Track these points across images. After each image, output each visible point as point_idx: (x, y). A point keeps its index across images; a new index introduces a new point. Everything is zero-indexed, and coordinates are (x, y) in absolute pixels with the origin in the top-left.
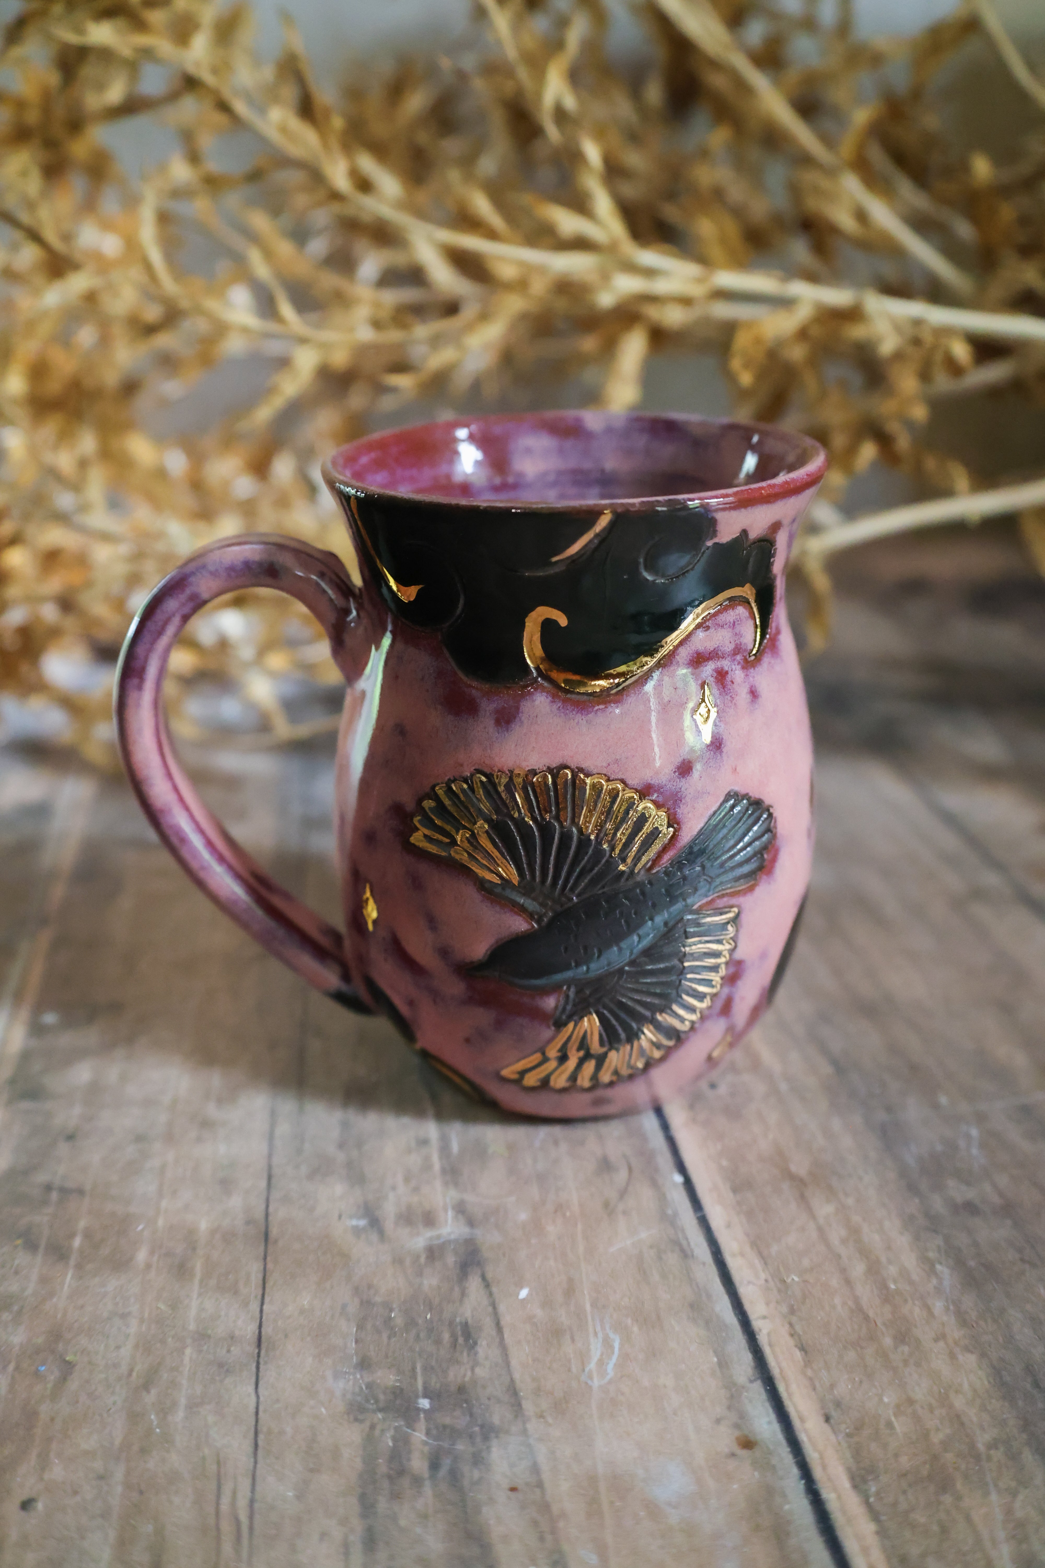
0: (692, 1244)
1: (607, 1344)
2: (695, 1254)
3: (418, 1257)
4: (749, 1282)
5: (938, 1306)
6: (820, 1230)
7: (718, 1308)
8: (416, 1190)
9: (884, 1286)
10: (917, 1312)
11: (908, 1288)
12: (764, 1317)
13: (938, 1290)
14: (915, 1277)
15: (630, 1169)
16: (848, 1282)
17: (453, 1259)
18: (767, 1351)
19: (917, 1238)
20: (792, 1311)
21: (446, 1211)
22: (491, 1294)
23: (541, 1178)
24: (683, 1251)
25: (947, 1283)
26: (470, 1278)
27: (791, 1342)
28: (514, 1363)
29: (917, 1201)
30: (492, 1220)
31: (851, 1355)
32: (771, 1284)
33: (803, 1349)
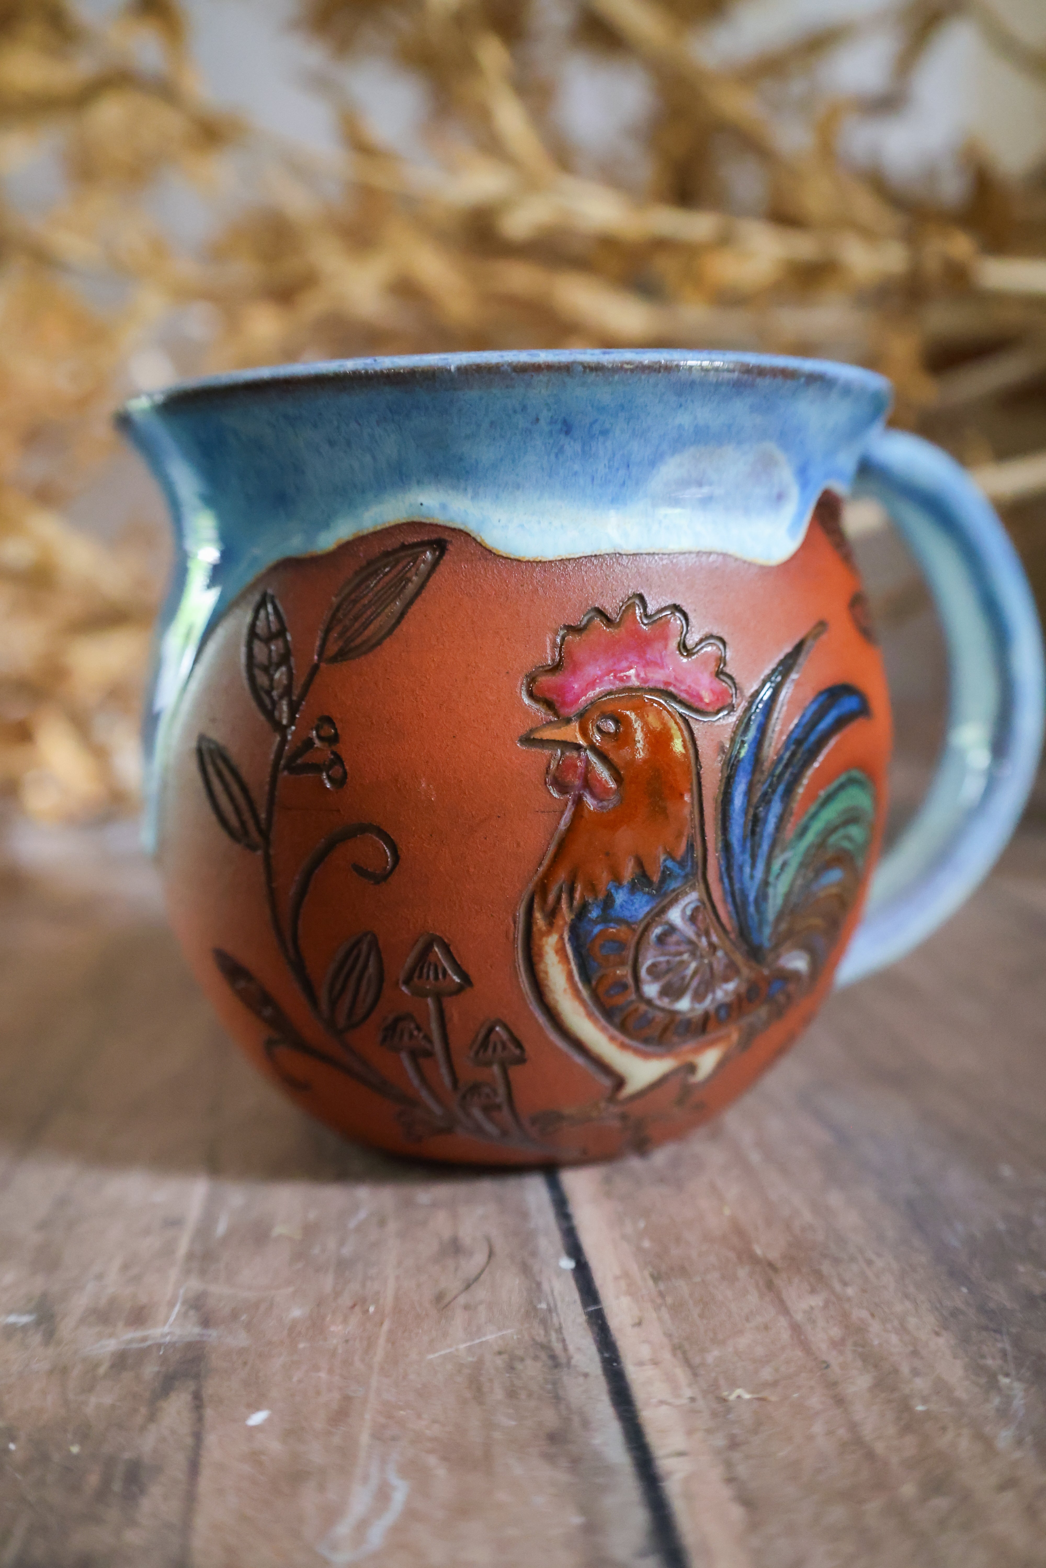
0: (571, 1348)
1: (383, 1495)
2: (573, 1362)
3: (97, 1365)
4: (662, 1402)
5: (1004, 1437)
6: (796, 1328)
7: (597, 1440)
8: (137, 1279)
9: (904, 1407)
10: (965, 1445)
11: (949, 1410)
12: (681, 1454)
13: (1004, 1414)
14: (961, 1393)
15: (491, 1254)
16: (840, 1401)
17: (156, 1369)
18: (679, 1506)
19: (965, 1340)
20: (734, 1444)
21: (171, 1304)
22: (200, 1419)
23: (343, 1266)
24: (553, 1357)
25: (1019, 1403)
26: (173, 1396)
27: (726, 1492)
28: (201, 1523)
29: (964, 1290)
30: (244, 1317)
31: (837, 1514)
32: (701, 1404)
33: (747, 1501)
